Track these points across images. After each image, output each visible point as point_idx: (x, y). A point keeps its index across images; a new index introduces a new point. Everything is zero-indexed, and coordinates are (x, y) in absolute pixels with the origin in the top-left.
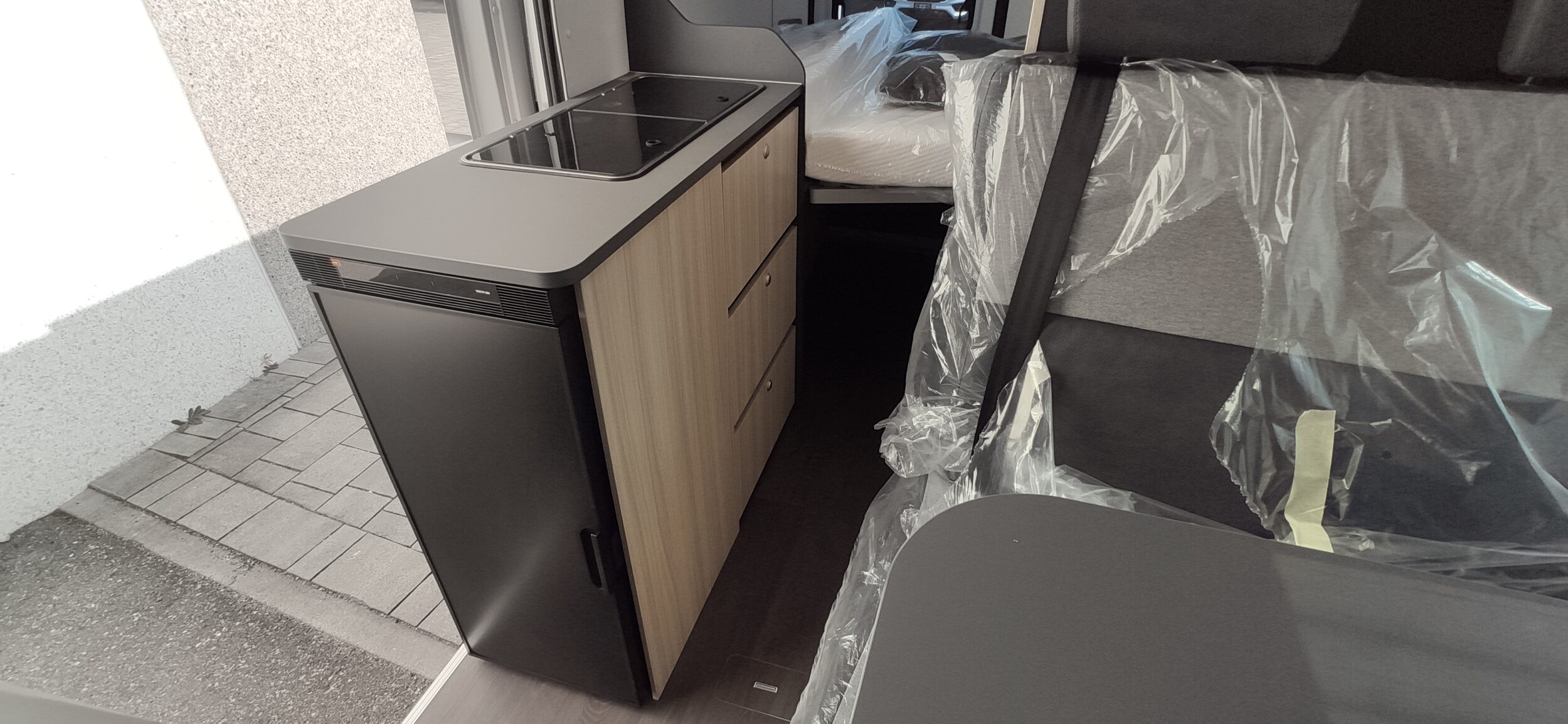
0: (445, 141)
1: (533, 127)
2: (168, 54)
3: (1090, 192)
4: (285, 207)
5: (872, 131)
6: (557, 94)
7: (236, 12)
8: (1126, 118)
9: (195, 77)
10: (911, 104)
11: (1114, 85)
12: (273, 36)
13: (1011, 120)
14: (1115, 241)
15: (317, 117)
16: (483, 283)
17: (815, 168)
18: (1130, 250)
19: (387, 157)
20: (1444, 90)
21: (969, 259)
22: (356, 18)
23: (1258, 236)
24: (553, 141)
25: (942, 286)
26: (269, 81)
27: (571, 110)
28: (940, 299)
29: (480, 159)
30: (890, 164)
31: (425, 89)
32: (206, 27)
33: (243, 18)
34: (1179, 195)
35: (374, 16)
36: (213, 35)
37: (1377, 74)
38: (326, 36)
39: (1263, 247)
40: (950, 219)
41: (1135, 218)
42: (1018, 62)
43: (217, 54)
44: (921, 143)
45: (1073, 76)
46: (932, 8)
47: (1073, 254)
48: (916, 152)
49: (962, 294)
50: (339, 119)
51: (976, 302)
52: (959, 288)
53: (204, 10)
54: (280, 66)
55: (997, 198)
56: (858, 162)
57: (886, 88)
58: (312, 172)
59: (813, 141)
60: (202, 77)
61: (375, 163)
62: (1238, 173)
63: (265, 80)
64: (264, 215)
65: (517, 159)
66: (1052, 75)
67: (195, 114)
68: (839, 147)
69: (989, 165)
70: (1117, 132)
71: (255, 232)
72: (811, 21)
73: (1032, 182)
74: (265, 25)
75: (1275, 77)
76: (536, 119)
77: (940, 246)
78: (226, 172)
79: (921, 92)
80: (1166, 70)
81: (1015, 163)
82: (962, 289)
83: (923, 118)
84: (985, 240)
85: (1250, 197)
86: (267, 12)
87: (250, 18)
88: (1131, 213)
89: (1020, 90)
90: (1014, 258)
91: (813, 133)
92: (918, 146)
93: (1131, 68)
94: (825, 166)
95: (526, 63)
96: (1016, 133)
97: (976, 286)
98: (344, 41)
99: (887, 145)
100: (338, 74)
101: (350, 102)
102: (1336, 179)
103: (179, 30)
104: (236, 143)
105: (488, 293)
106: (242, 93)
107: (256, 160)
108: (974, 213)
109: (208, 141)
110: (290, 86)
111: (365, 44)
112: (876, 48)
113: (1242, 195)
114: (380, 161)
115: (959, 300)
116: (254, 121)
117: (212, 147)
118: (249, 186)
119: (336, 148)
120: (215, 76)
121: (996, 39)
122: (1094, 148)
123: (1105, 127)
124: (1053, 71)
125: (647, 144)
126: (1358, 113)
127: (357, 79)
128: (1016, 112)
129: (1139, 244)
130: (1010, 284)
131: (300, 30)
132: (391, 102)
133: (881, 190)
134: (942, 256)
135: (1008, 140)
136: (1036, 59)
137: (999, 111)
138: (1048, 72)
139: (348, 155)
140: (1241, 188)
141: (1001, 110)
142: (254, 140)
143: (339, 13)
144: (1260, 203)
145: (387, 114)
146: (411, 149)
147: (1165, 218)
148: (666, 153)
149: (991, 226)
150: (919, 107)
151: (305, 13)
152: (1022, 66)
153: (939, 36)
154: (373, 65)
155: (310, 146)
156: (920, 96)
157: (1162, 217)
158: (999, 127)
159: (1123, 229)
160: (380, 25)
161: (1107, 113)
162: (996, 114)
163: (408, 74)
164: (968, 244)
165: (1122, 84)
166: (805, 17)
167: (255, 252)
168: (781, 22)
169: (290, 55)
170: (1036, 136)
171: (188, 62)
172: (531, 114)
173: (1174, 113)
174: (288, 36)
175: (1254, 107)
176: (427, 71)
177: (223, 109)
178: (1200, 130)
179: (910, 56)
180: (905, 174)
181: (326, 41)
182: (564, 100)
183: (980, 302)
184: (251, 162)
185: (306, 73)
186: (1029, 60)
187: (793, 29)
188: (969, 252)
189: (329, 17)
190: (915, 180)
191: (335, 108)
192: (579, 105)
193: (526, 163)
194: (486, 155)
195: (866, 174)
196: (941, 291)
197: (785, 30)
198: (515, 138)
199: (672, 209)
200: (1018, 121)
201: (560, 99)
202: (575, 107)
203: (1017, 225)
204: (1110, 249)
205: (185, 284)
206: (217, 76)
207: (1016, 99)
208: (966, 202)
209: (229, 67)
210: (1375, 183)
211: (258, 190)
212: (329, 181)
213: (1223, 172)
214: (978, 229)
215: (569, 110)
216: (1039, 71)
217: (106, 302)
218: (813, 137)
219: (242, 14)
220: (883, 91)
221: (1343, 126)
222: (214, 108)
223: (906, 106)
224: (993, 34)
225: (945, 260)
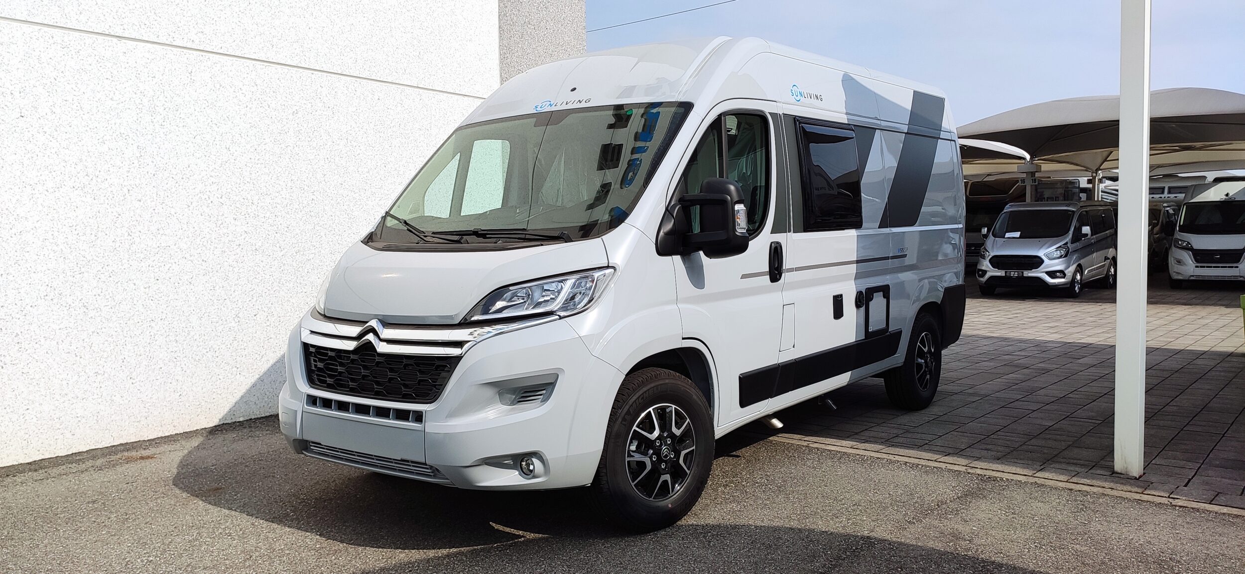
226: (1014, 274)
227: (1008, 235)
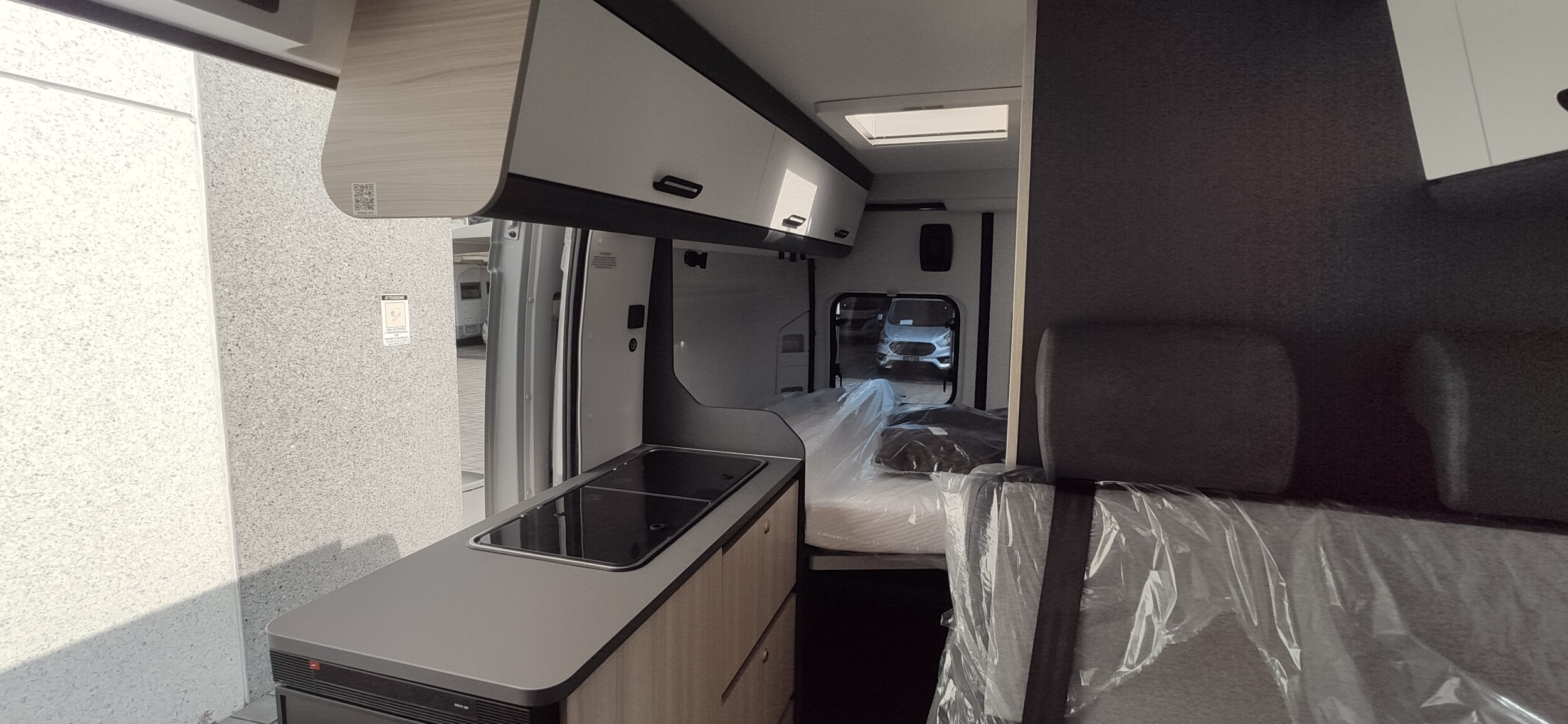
0: (459, 479)
1: (544, 505)
2: (226, 409)
3: (1086, 604)
4: (285, 547)
5: (869, 501)
6: (571, 469)
7: (302, 373)
8: (1110, 533)
9: (242, 428)
10: (905, 474)
11: (1092, 503)
12: (327, 392)
13: (1000, 531)
14: (1122, 655)
15: (345, 460)
16: (465, 698)
17: (815, 536)
18: (1139, 667)
19: (400, 497)
20: (1402, 520)
21: (972, 667)
22: (405, 377)
23: (1269, 660)
24: (562, 520)
25: (948, 692)
26: (310, 430)
27: (583, 486)
28: (946, 706)
29: (490, 543)
30: (887, 533)
31: (451, 434)
32: (269, 386)
33: (305, 379)
34: (1177, 617)
35: (422, 374)
36: (274, 392)
37: (1332, 502)
38: (374, 390)
39: (1278, 672)
40: (950, 621)
41: (1138, 632)
42: (1001, 479)
43: (270, 407)
44: (917, 512)
45: (1053, 493)
46: (920, 360)
47: (1081, 669)
48: (912, 520)
49: (970, 707)
50: (364, 462)
51: (985, 718)
52: (966, 700)
53: (273, 372)
54: (325, 417)
55: (995, 607)
56: (855, 531)
57: (881, 459)
58: (323, 511)
59: (813, 511)
60: (249, 427)
61: (387, 503)
62: (1229, 593)
63: (307, 429)
64: (261, 556)
65: (526, 545)
66: (1033, 492)
67: (230, 460)
68: (838, 517)
69: (984, 574)
70: (1103, 547)
71: (245, 573)
72: (811, 389)
73: (1027, 592)
74: (323, 384)
75: (1238, 501)
76: (549, 495)
77: (942, 646)
78: (239, 514)
79: (914, 463)
80: (1137, 492)
81: (1009, 573)
82: (969, 701)
83: (917, 487)
84: (987, 650)
85: (1248, 616)
86: (329, 372)
87: (312, 378)
88: (1133, 627)
89: (1005, 505)
90: (1019, 673)
91: (812, 503)
92: (915, 516)
93: (1106, 487)
94: (825, 535)
95: (548, 438)
96: (1007, 545)
97: (984, 698)
98: (390, 395)
99: (884, 515)
100: (376, 422)
101: (380, 447)
102: (1328, 602)
103: (244, 389)
104: (259, 486)
105: (466, 708)
106: (281, 441)
107: (273, 502)
108: (973, 621)
109: (232, 485)
110: (329, 434)
111: (408, 397)
112: (870, 417)
113: (1240, 615)
114: (392, 500)
115: (967, 713)
116: (284, 465)
117: (234, 490)
118: (257, 526)
119: (354, 488)
120: (261, 427)
121: (979, 412)
122: (1084, 563)
123: (1091, 541)
124: (1034, 489)
125: (651, 528)
126: (1328, 538)
127: (392, 426)
128: (1004, 525)
129: (1147, 662)
130: (1020, 698)
131: (353, 387)
132: (417, 446)
133: (880, 557)
134: (945, 657)
135: (999, 551)
136: (1017, 477)
137: (988, 523)
138: (1029, 489)
139: (363, 495)
140: (1237, 609)
141: (989, 522)
142: (277, 482)
143: (392, 373)
144: (1259, 622)
145: (410, 457)
146: (425, 488)
147: (1168, 639)
148: (669, 539)
149: (992, 635)
150: (913, 476)
151: (361, 373)
152: (1004, 483)
153: (926, 411)
154: (409, 415)
155: (329, 487)
156: (914, 466)
157: (1166, 637)
158: (990, 538)
159: (1128, 643)
160: (425, 382)
161: (1090, 528)
162: (986, 526)
163: (439, 422)
164: (971, 652)
165: (1099, 502)
166: (806, 388)
167: (237, 593)
168: (784, 390)
169: (337, 408)
170: (1026, 548)
171: (242, 415)
172: (544, 490)
173: (1153, 531)
174: (341, 392)
175: (1228, 529)
176: (457, 418)
177: (259, 455)
178: (1183, 549)
179: (902, 429)
180: (903, 542)
181: (373, 395)
182: (578, 474)
183: (989, 717)
184: (267, 504)
185: (347, 423)
186: (1010, 477)
187: (795, 396)
188: (973, 661)
189: (382, 377)
190: (913, 548)
191: (364, 452)
192: (589, 482)
193: (533, 550)
194: (497, 537)
195: (863, 543)
196: (947, 697)
197: (787, 398)
198: (525, 516)
199: (669, 604)
200: (1007, 532)
201: (574, 473)
202: (586, 484)
203: (1018, 635)
204: (1118, 664)
205: (152, 630)
206: (263, 427)
207: (1002, 513)
208: (965, 610)
209: (277, 419)
210: (1369, 607)
211: (264, 530)
212: (336, 521)
213: (1214, 591)
214: (979, 639)
215: (581, 487)
216: (1021, 488)
217: (59, 652)
218: (813, 506)
219: (306, 375)
220: (879, 462)
221: (1317, 550)
222: (250, 455)
223: (900, 475)
224: (975, 407)
225: (948, 661)
226: (911, 359)
227: (902, 322)
